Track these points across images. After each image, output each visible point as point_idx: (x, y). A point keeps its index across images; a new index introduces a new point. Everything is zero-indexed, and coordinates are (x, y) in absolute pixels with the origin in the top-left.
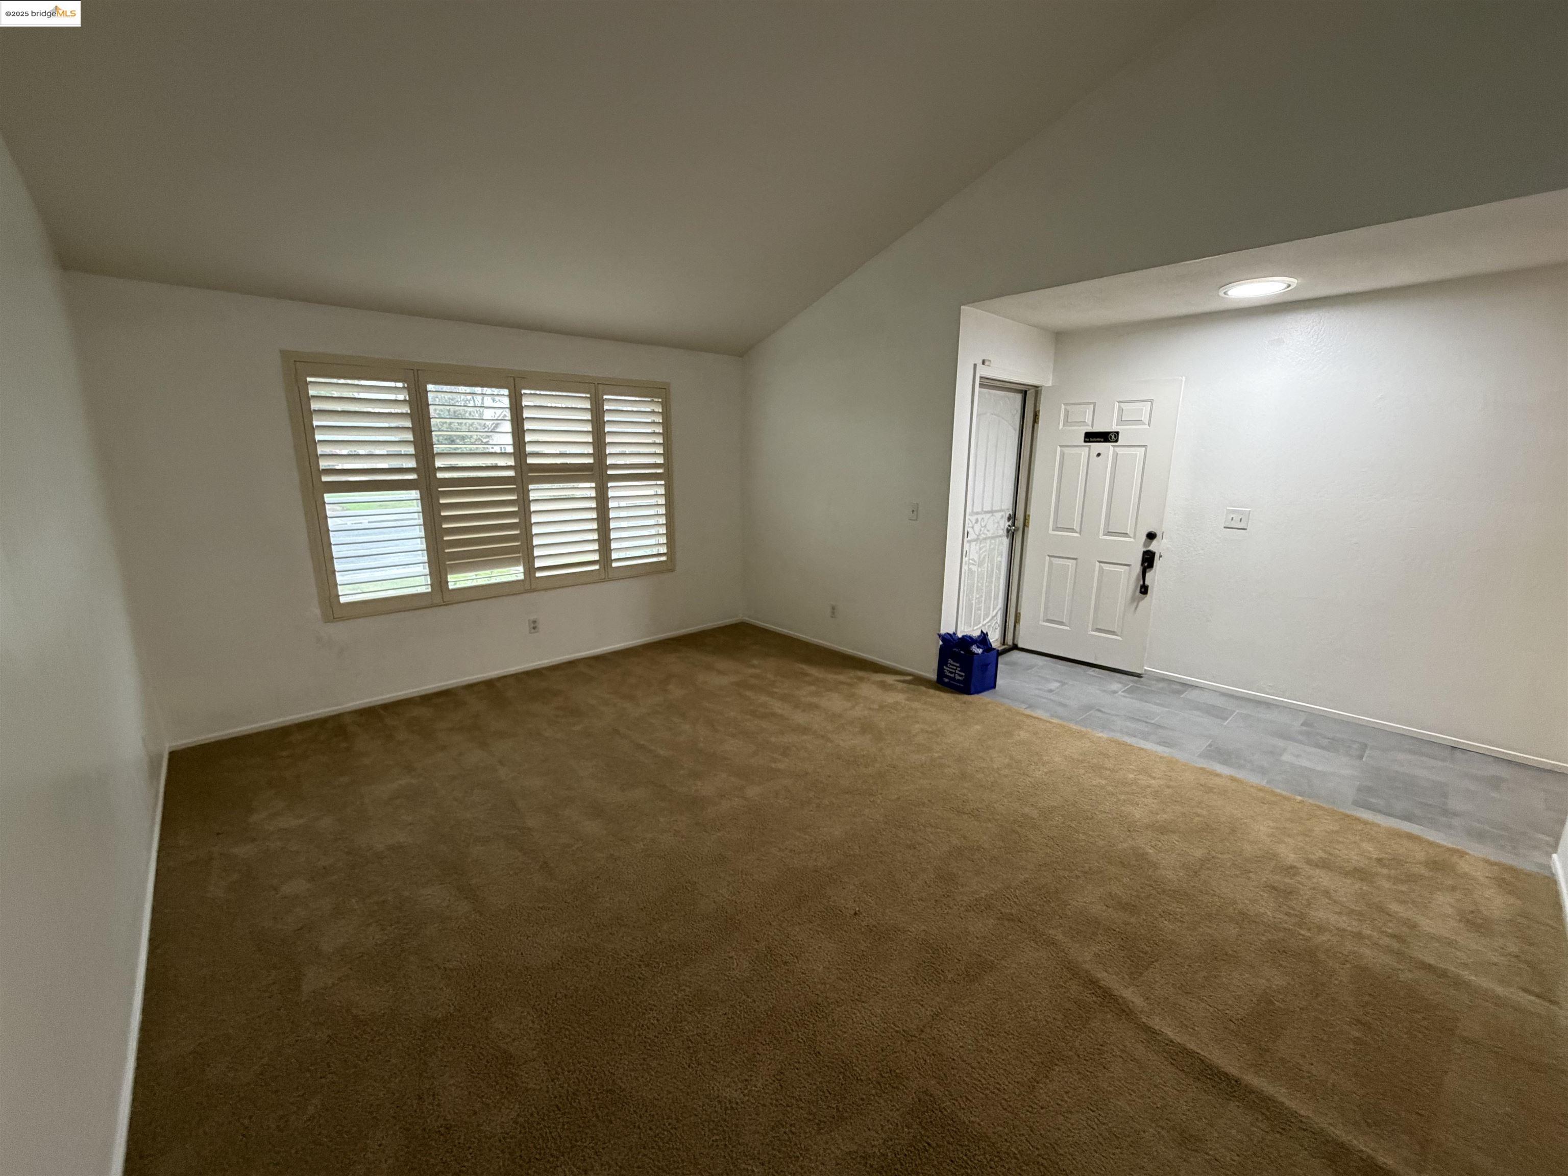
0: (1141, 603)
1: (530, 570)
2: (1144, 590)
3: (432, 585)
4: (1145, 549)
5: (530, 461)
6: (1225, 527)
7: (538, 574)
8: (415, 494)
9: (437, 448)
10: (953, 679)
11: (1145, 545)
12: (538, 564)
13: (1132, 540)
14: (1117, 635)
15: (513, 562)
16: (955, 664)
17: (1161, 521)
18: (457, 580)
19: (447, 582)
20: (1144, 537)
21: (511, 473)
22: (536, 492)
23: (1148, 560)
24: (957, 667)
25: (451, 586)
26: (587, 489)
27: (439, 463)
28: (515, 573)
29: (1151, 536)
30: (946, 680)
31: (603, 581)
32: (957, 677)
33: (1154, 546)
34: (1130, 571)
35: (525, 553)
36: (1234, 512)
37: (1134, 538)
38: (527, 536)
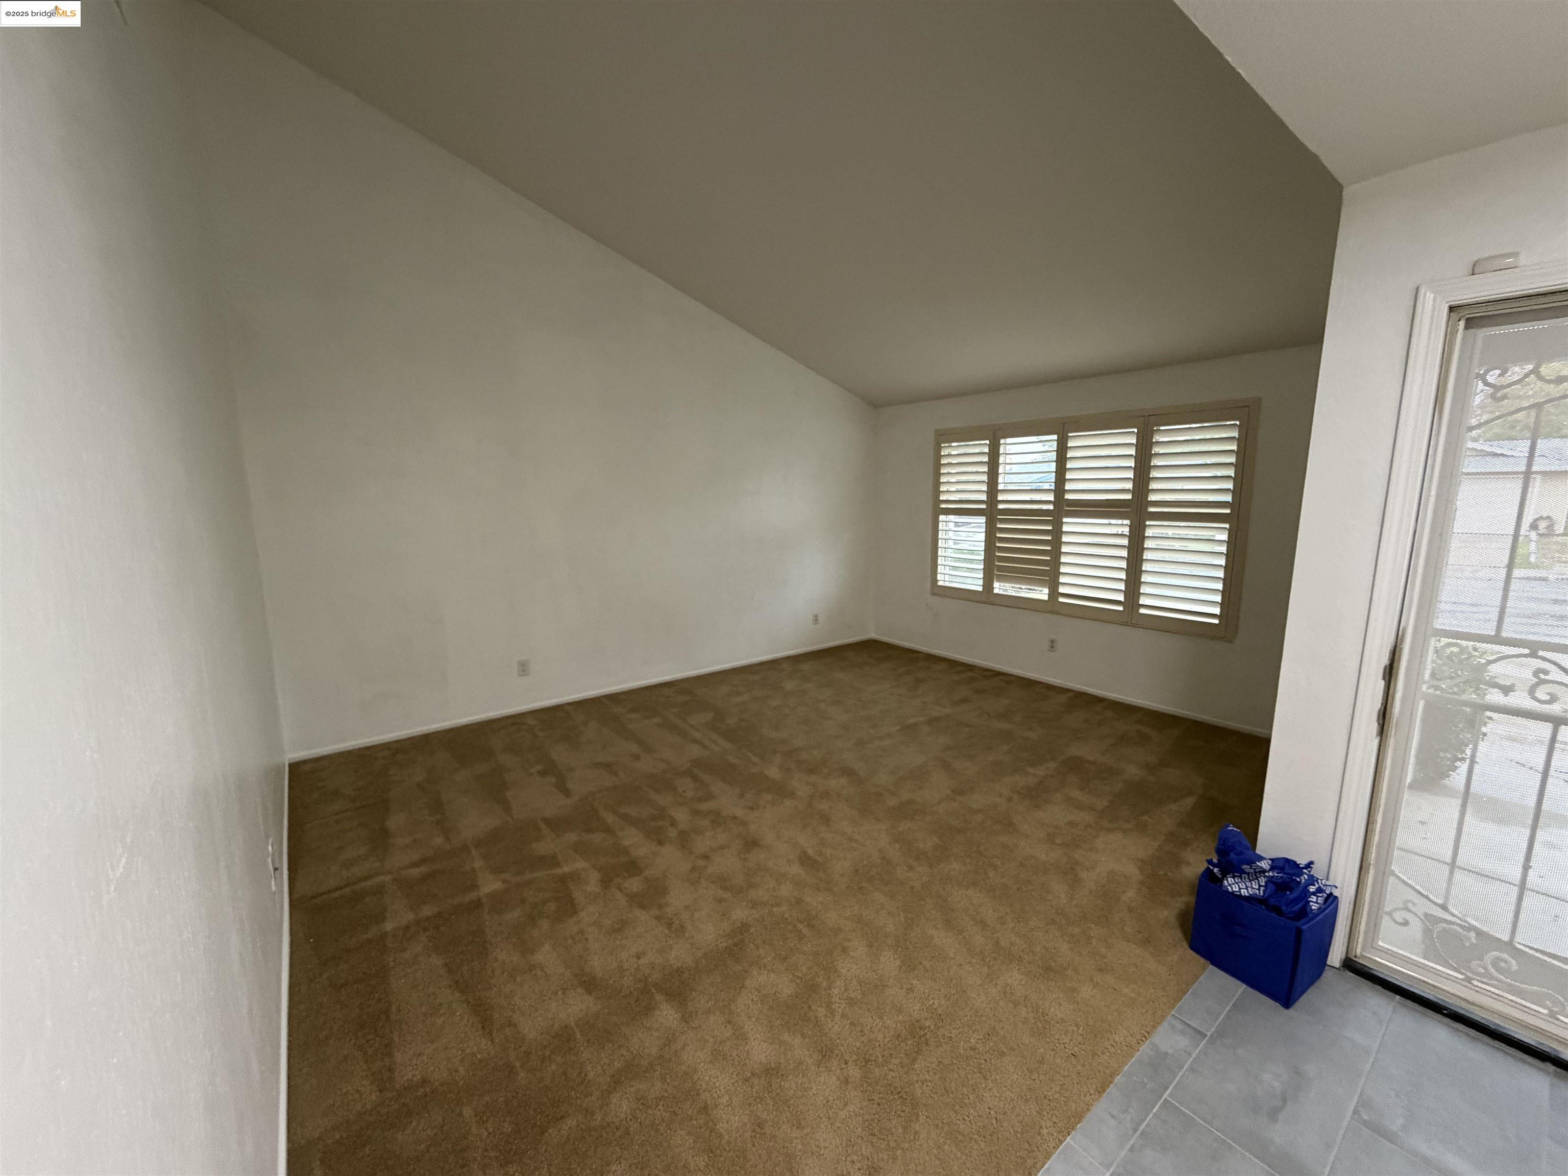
1: (1054, 593)
3: (983, 586)
5: (1068, 496)
7: (1061, 600)
8: (982, 520)
9: (1001, 487)
12: (1062, 590)
15: (1041, 583)
18: (999, 588)
19: (993, 588)
21: (1051, 507)
22: (1070, 524)
25: (996, 591)
26: (1121, 526)
27: (1000, 498)
28: (1042, 594)
31: (1125, 624)
35: (1052, 578)
38: (1055, 563)
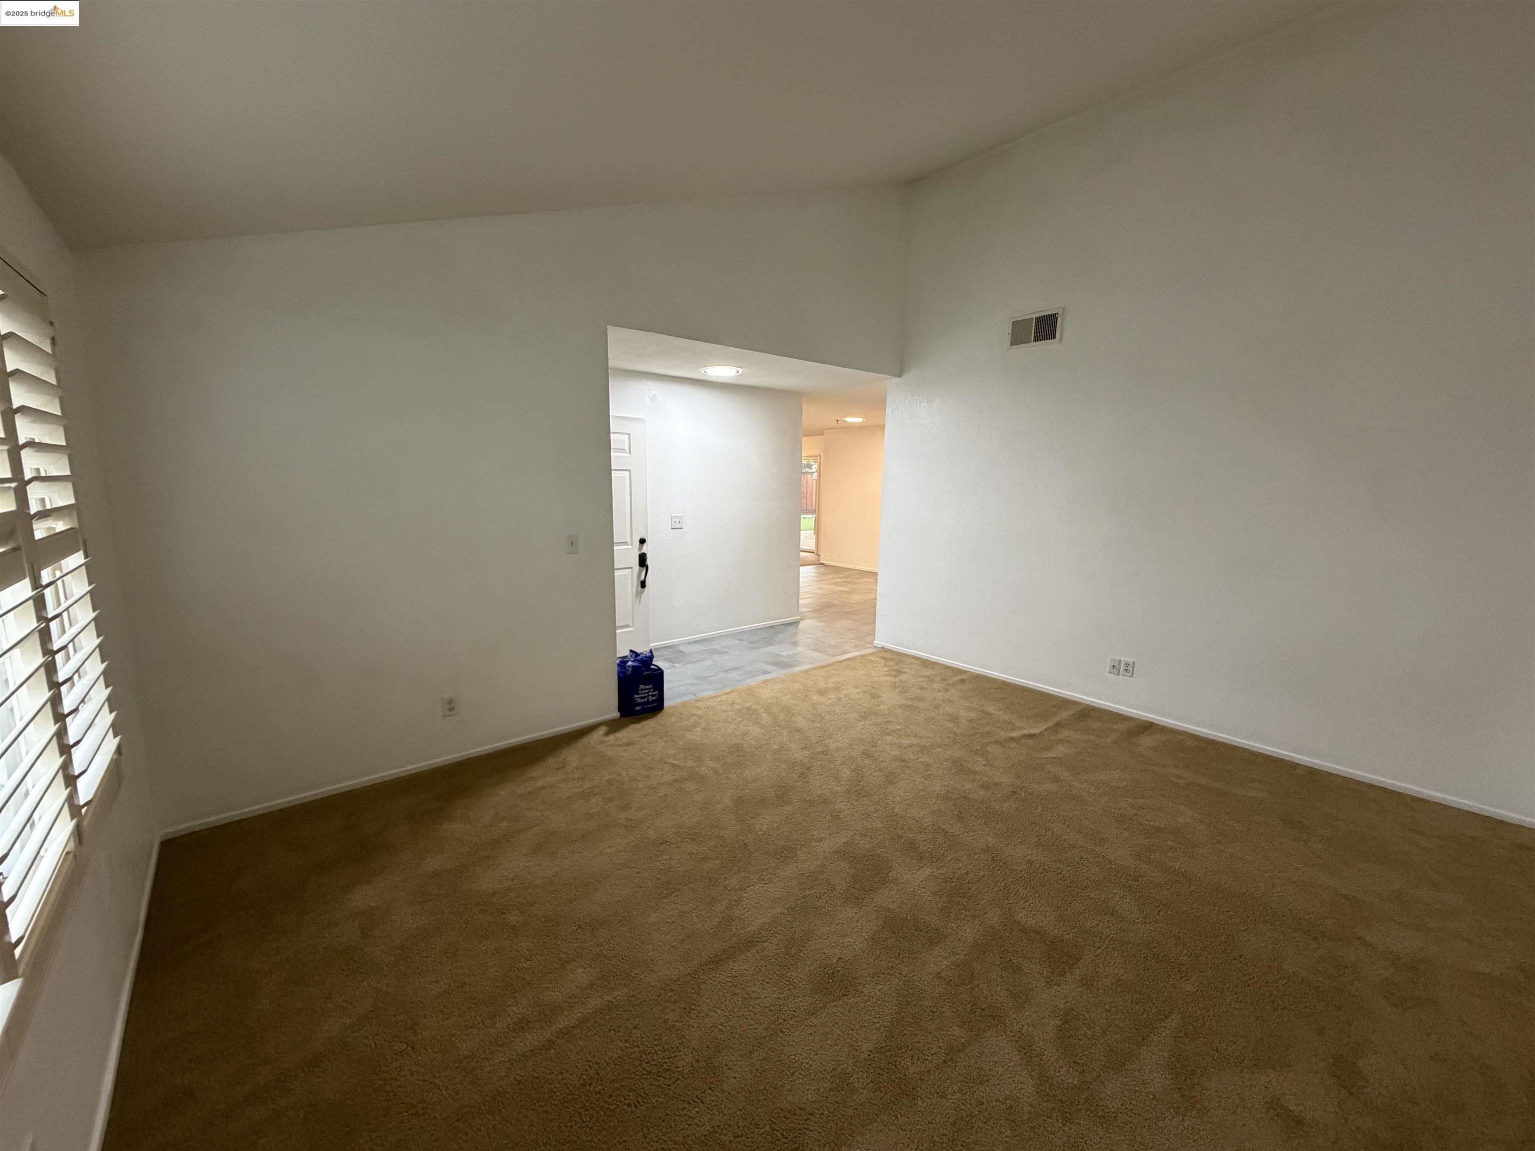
0: (643, 595)
2: (643, 584)
4: (640, 552)
6: (672, 529)
10: (648, 702)
11: (640, 549)
13: (630, 547)
14: (630, 627)
16: (647, 687)
17: (646, 529)
20: (638, 543)
23: (643, 560)
24: (649, 689)
29: (642, 541)
30: (638, 708)
32: (651, 698)
33: (645, 549)
34: (632, 571)
36: (675, 517)
37: (632, 545)
